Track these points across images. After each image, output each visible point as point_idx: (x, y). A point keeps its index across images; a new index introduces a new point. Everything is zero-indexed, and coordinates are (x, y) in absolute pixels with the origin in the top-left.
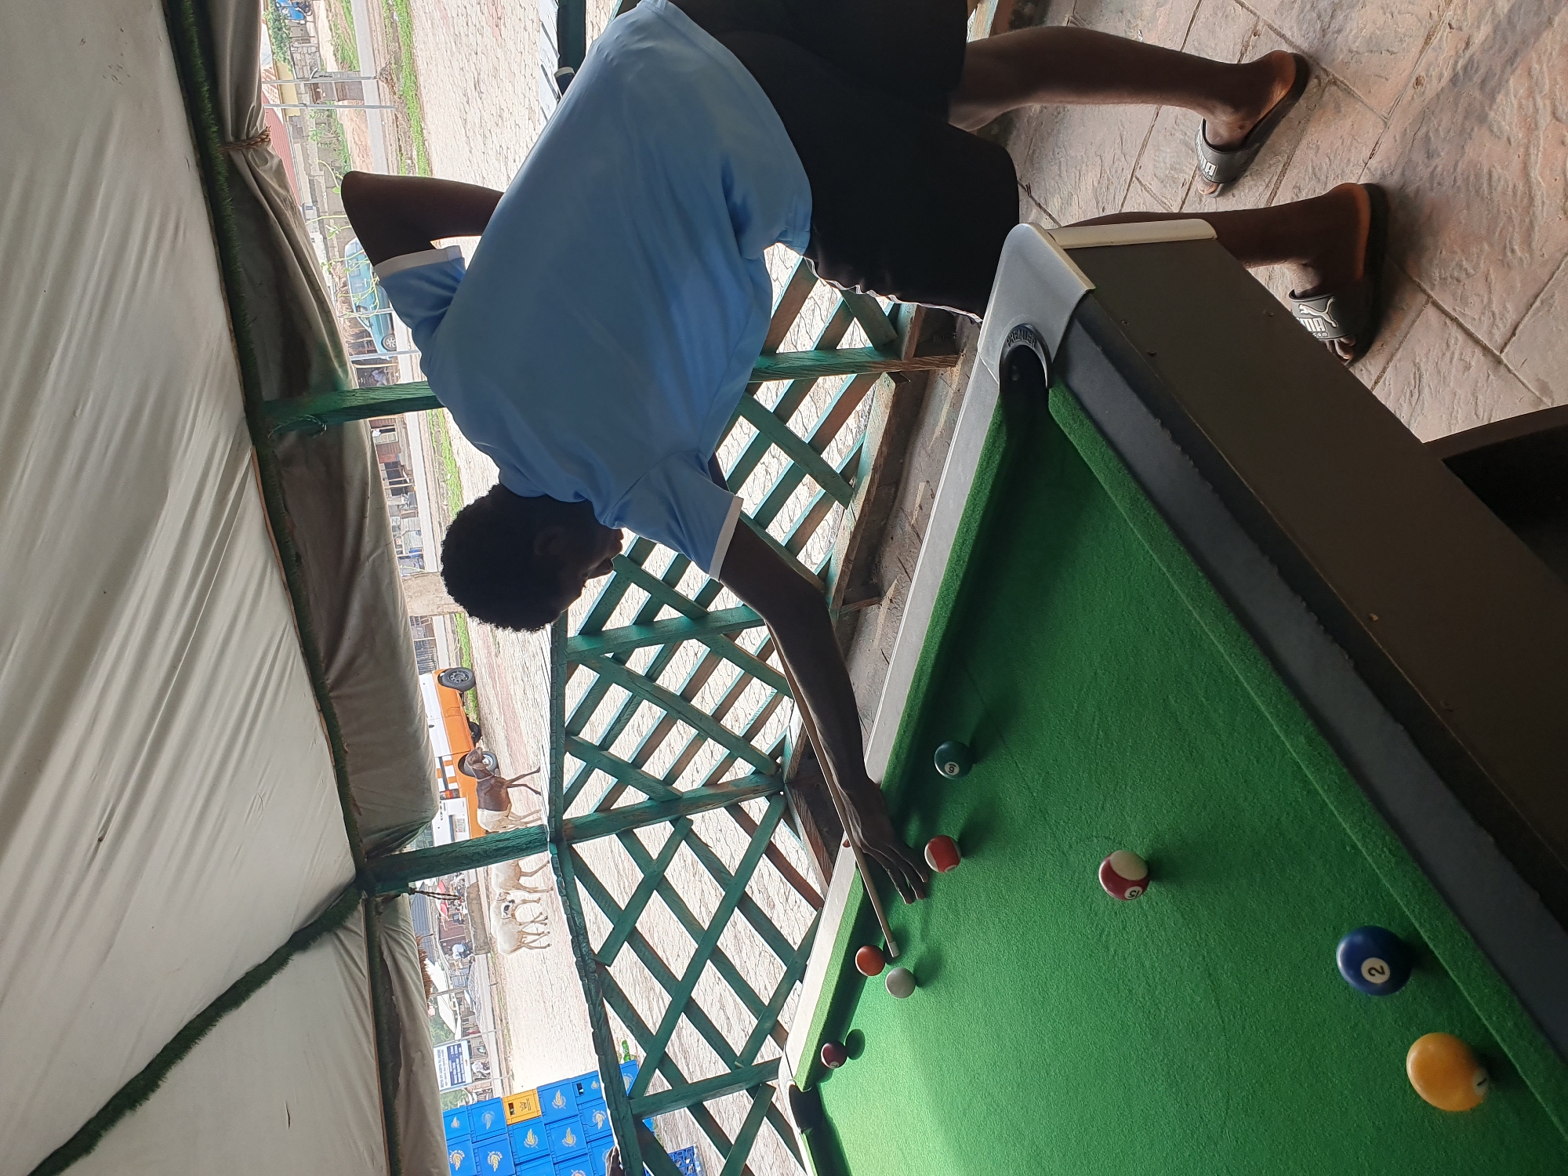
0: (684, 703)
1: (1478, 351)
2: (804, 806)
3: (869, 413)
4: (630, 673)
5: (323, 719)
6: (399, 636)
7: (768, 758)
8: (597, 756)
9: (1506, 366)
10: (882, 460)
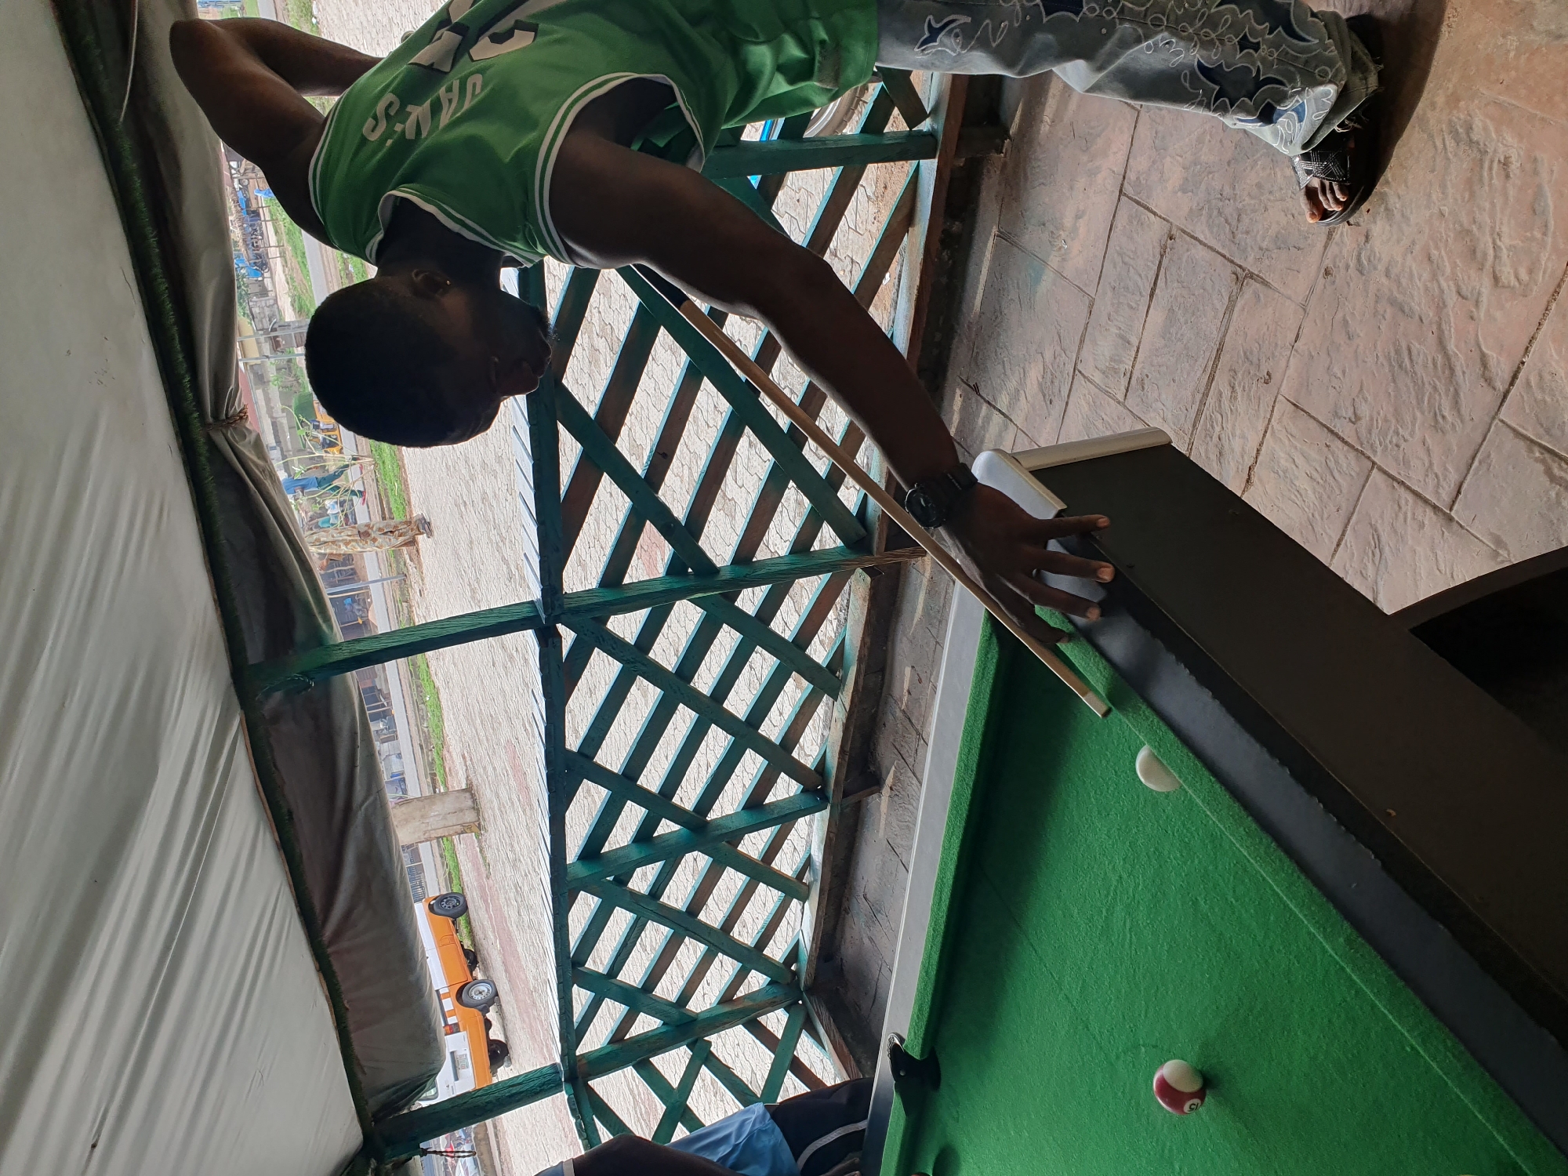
0: (691, 919)
1: (1429, 511)
2: (825, 1014)
3: (848, 607)
4: (633, 893)
5: (322, 979)
6: (395, 883)
7: (783, 967)
8: (605, 985)
9: (1457, 522)
10: (866, 650)
